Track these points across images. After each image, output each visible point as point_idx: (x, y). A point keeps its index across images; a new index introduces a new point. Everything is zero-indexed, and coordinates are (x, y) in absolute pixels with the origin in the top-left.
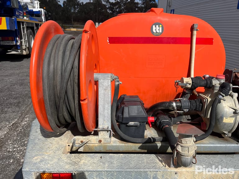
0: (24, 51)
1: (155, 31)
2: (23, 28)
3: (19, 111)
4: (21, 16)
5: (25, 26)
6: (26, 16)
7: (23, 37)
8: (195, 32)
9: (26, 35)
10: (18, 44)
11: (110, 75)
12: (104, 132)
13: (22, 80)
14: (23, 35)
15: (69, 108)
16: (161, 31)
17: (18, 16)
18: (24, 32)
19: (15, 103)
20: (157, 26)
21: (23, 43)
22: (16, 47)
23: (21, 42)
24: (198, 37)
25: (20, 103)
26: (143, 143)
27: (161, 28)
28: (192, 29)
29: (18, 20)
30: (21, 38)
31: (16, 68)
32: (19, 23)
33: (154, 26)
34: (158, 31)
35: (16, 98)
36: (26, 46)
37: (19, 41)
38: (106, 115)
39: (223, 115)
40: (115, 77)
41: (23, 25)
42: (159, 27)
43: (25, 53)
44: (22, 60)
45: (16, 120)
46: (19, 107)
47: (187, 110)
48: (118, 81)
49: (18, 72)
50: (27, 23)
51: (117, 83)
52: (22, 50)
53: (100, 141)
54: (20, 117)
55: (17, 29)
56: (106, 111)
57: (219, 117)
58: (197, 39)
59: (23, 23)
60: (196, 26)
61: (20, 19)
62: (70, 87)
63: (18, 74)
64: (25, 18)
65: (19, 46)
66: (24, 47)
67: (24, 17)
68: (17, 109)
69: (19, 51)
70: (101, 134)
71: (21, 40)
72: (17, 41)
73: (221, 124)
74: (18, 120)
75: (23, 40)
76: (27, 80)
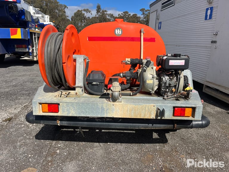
0: (35, 57)
1: (117, 33)
2: (35, 38)
3: (29, 99)
4: (33, 28)
5: (36, 36)
6: (37, 28)
7: (34, 45)
8: (142, 34)
9: (37, 44)
10: (30, 51)
11: (83, 56)
12: (79, 88)
13: (32, 79)
14: (34, 44)
15: (58, 71)
16: (121, 33)
17: (30, 28)
18: (35, 41)
19: (27, 94)
20: (118, 30)
21: (35, 51)
22: (28, 54)
23: (33, 50)
24: (145, 37)
25: (30, 94)
26: (102, 95)
27: (121, 31)
28: (141, 32)
29: (31, 31)
30: (33, 47)
31: (27, 70)
32: (31, 34)
33: (116, 30)
34: (119, 33)
35: (27, 91)
36: (36, 53)
37: (31, 49)
38: (80, 79)
39: (146, 79)
40: (86, 57)
41: (35, 35)
42: (120, 30)
43: (35, 59)
44: (33, 65)
45: (27, 104)
46: (30, 96)
47: (129, 78)
48: (88, 60)
49: (29, 73)
50: (38, 34)
51: (87, 61)
52: (33, 56)
53: (76, 93)
54: (30, 102)
55: (30, 38)
56: (80, 76)
57: (145, 80)
58: (144, 38)
59: (35, 33)
60: (142, 30)
61: (33, 30)
62: (58, 58)
63: (30, 75)
64: (37, 30)
65: (31, 53)
66: (35, 54)
67: (35, 29)
68: (28, 97)
69: (31, 57)
70: (77, 89)
71: (33, 48)
72: (29, 49)
73: (146, 84)
74: (29, 104)
75: (34, 48)
76: (36, 79)
